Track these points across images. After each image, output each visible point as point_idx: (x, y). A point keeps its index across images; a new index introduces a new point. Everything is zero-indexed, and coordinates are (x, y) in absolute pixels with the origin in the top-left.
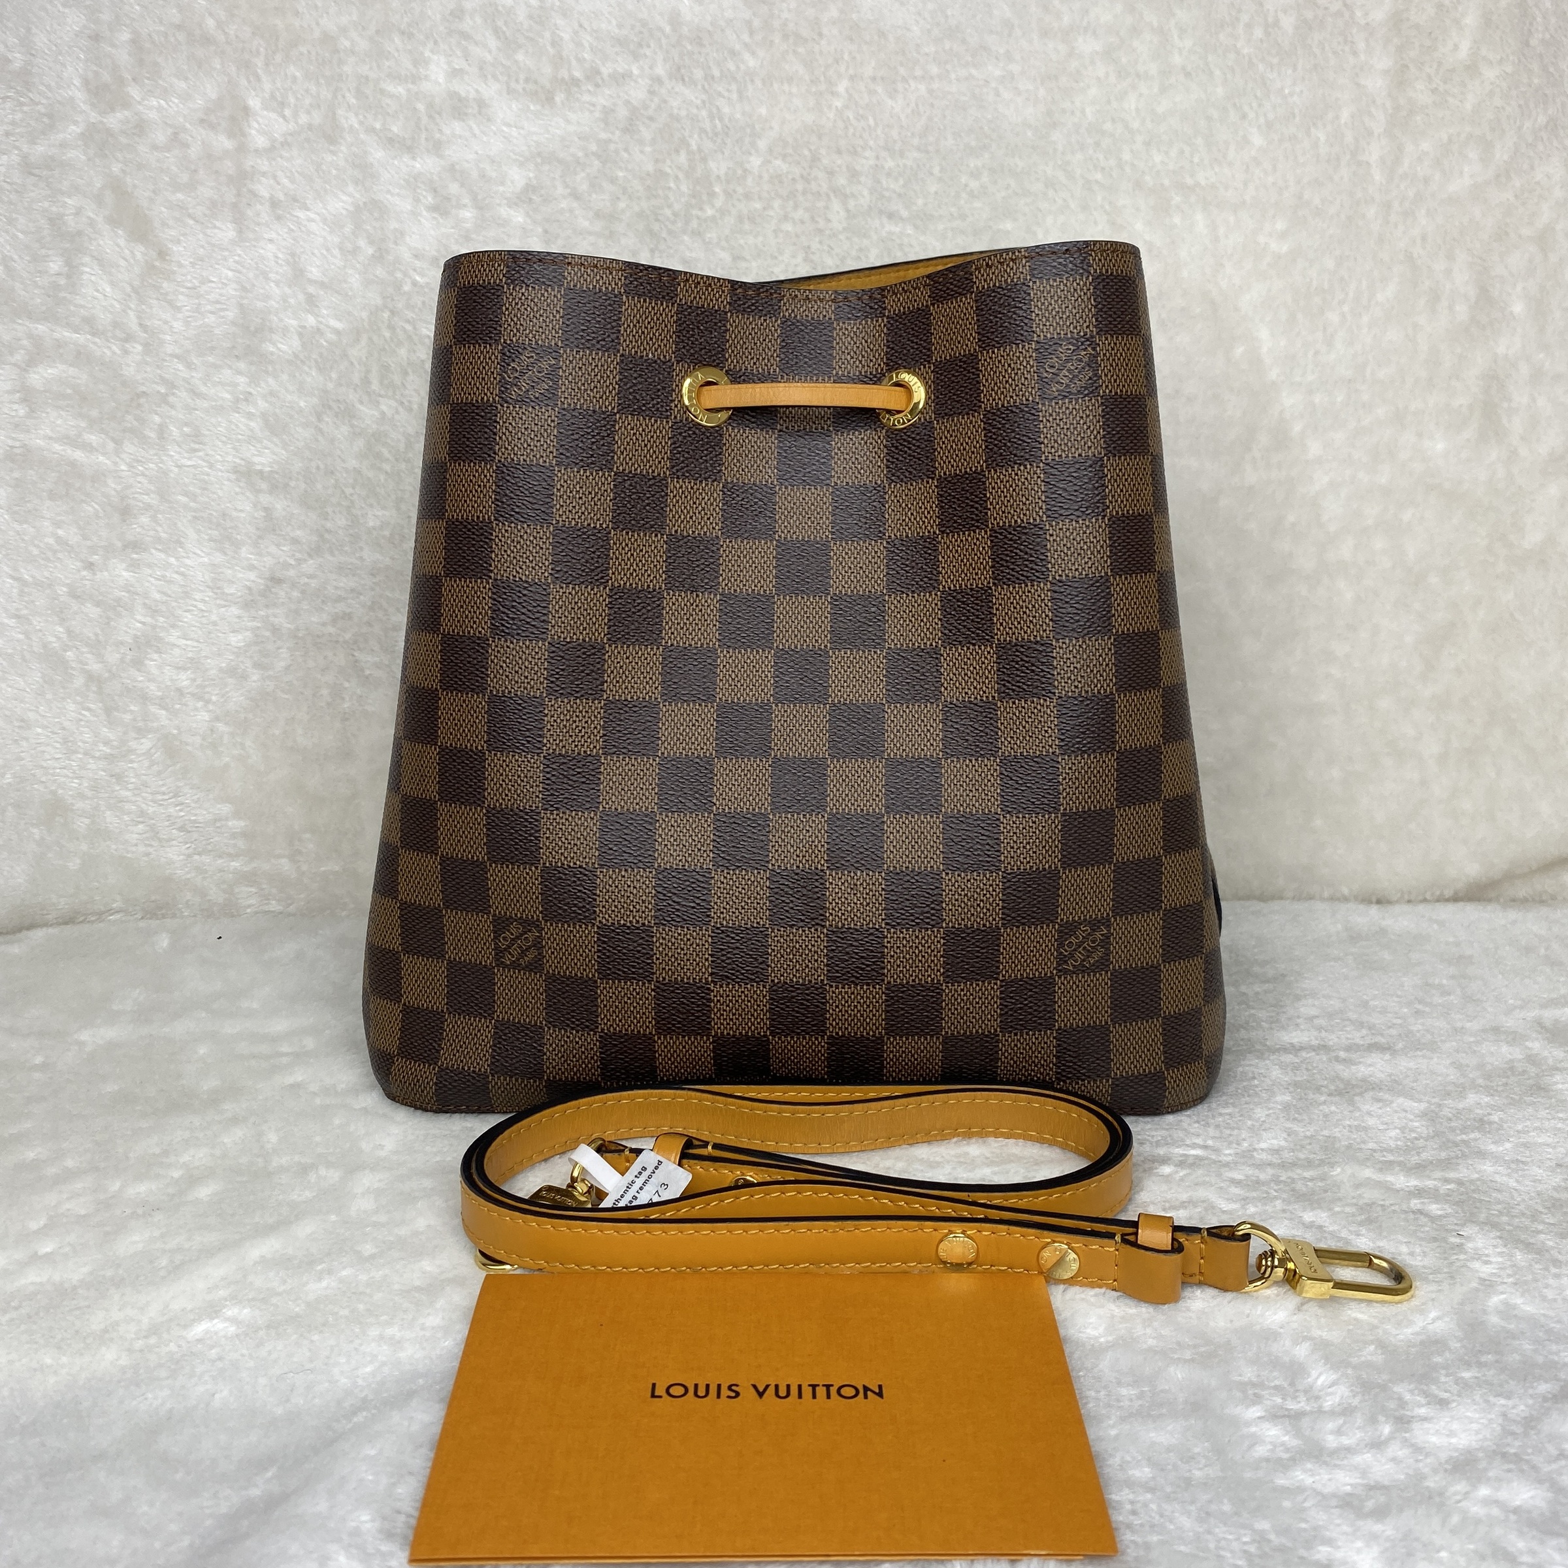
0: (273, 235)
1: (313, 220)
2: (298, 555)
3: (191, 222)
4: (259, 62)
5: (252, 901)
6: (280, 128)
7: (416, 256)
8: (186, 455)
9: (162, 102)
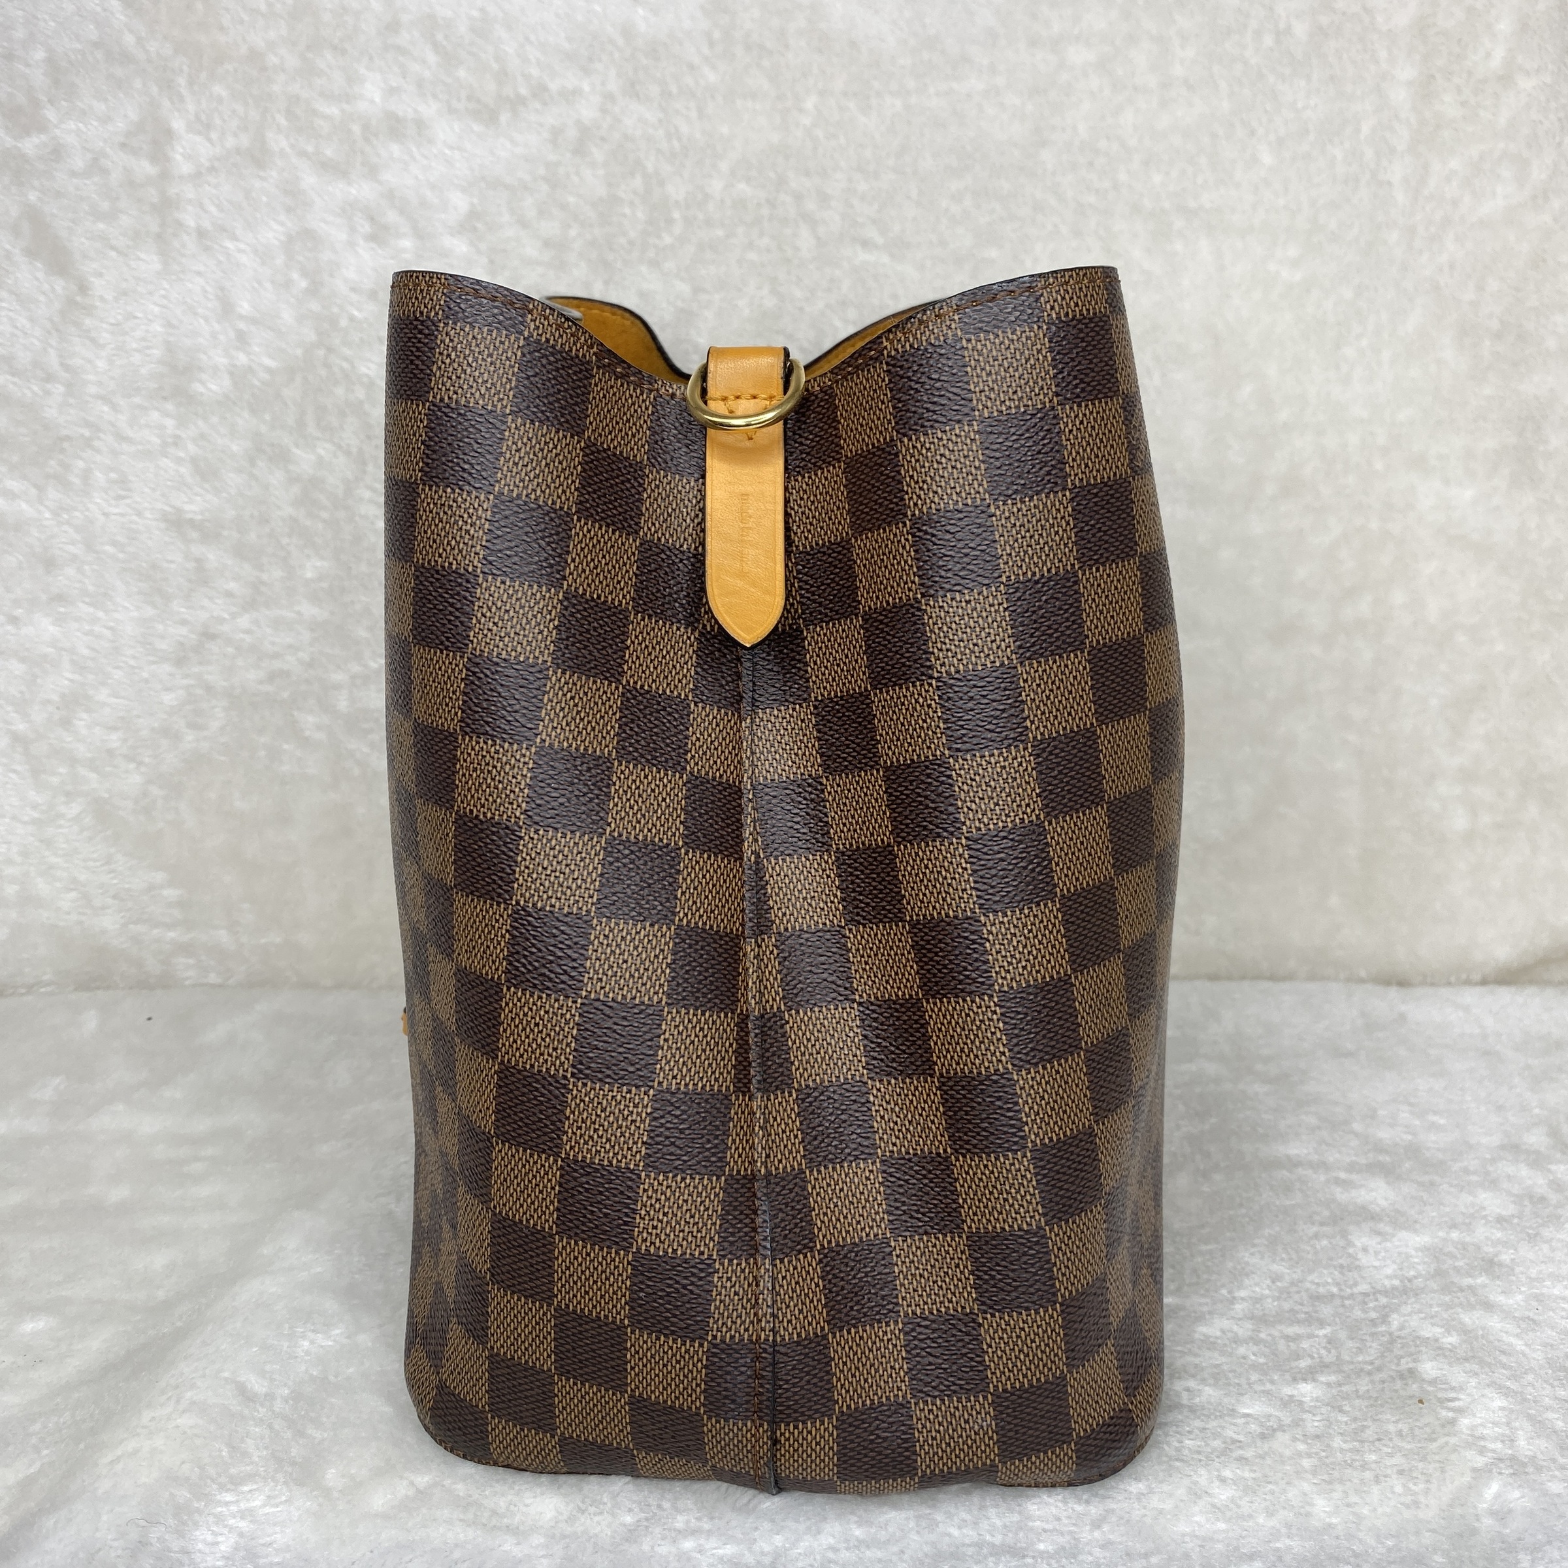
0: (202, 268)
1: (240, 251)
2: (234, 609)
3: (113, 254)
4: (182, 81)
5: (191, 973)
6: (205, 150)
7: (353, 289)
8: (113, 502)
9: (81, 125)
